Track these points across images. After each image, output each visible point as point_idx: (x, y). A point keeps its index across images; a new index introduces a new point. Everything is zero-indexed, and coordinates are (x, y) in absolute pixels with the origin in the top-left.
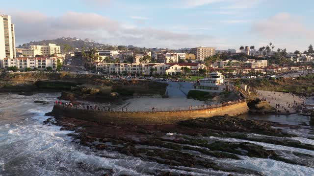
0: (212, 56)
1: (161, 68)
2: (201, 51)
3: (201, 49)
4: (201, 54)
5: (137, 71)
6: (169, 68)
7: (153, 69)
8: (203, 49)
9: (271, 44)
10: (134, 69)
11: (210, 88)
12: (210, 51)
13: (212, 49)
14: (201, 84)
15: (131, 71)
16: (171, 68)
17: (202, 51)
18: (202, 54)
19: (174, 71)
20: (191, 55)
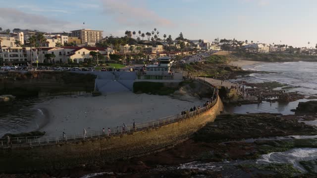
0: (99, 40)
1: (60, 53)
2: (86, 35)
3: (86, 32)
4: (86, 37)
5: (19, 58)
6: (74, 54)
7: (50, 55)
8: (87, 32)
9: (155, 30)
10: (14, 56)
11: (160, 77)
12: (96, 35)
13: (98, 33)
14: (148, 73)
15: (9, 58)
16: (77, 52)
17: (88, 35)
18: (88, 38)
19: (82, 57)
20: (74, 39)
